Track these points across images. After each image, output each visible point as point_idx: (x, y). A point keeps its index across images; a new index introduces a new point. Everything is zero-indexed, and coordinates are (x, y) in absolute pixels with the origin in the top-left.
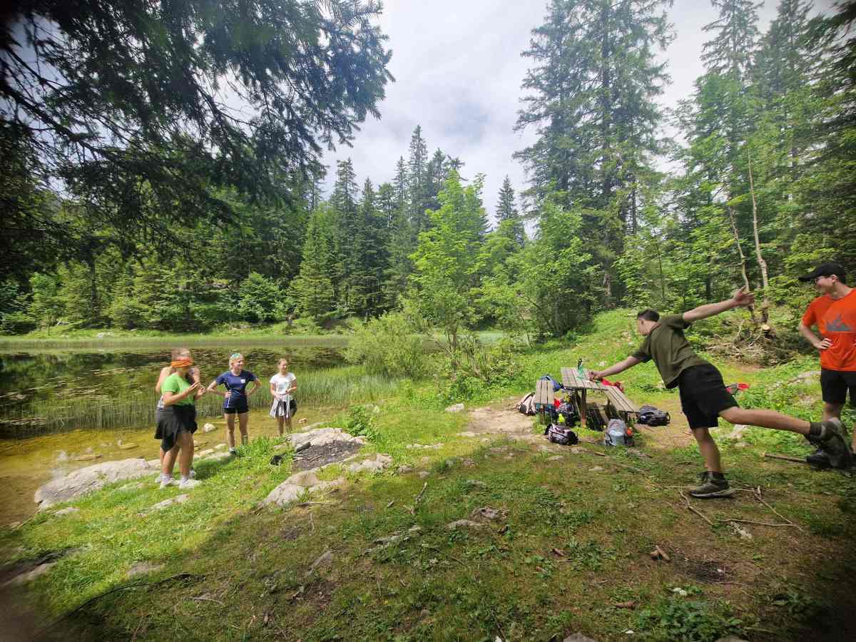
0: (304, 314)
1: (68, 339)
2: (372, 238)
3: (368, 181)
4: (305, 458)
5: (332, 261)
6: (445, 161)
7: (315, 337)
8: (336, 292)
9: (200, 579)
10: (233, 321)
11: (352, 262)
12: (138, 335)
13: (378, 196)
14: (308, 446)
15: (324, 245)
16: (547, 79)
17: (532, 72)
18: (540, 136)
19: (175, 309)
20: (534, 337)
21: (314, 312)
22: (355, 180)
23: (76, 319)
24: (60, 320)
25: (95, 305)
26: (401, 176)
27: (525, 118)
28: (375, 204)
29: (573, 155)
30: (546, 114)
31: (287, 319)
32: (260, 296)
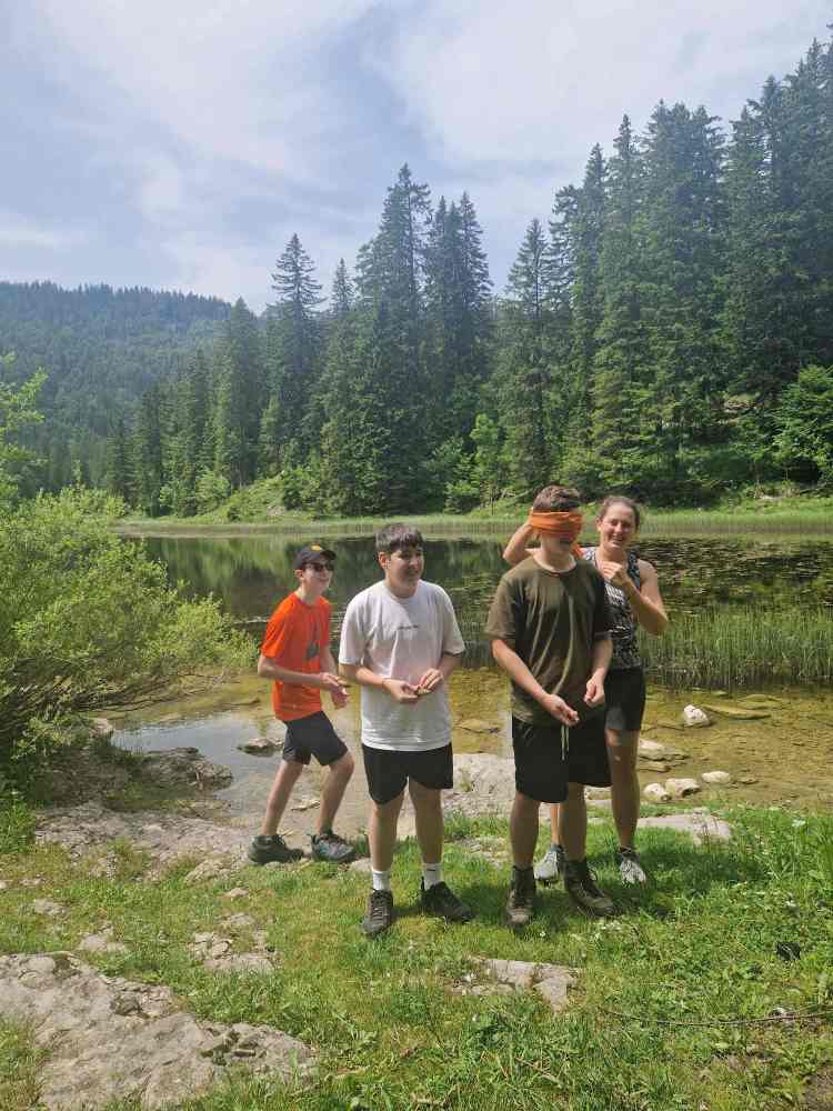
10: (762, 481)
23: (521, 488)
25: (543, 464)
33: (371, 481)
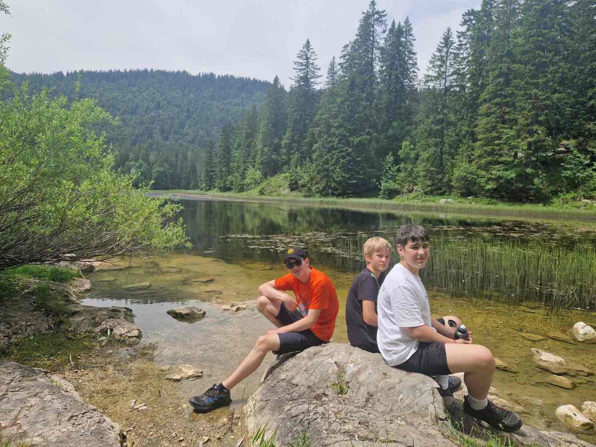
12: (473, 203)
23: (426, 186)
24: (415, 188)
33: (338, 177)
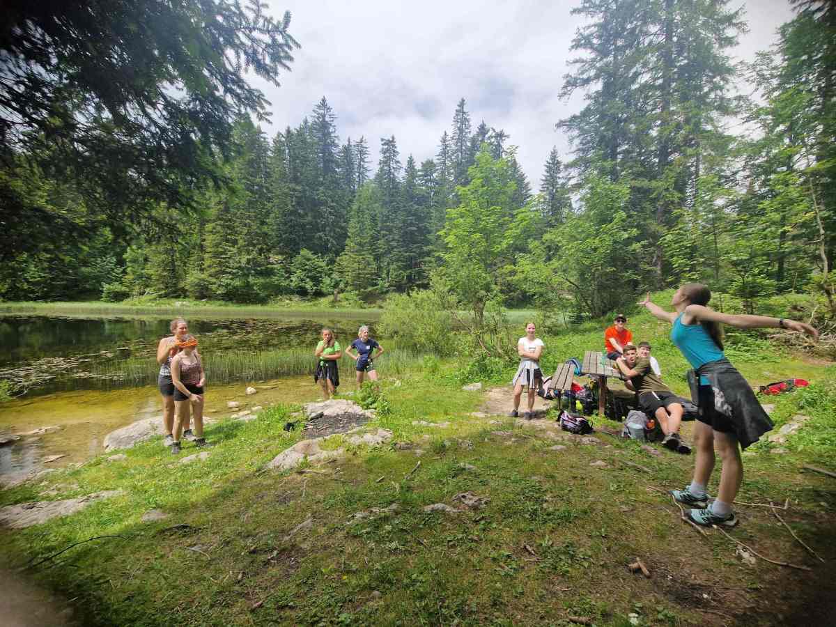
0: (349, 288)
1: (153, 306)
2: (413, 215)
3: (411, 158)
4: (316, 427)
5: (375, 238)
6: (489, 134)
7: (357, 310)
8: (379, 268)
9: (197, 530)
10: (286, 294)
11: (393, 240)
12: (207, 305)
13: (420, 173)
14: (321, 415)
15: (368, 222)
16: (599, 37)
17: (582, 31)
18: (588, 102)
19: (237, 283)
20: (570, 317)
21: (357, 287)
22: (399, 158)
23: (159, 290)
24: (147, 290)
25: (174, 277)
26: (444, 153)
27: (572, 83)
28: (418, 181)
29: (625, 121)
30: (597, 77)
31: (333, 293)
32: (310, 271)
